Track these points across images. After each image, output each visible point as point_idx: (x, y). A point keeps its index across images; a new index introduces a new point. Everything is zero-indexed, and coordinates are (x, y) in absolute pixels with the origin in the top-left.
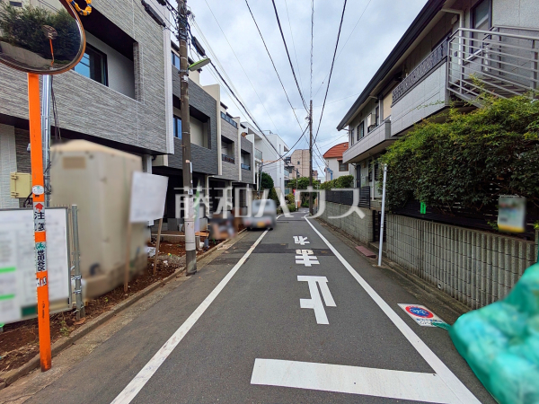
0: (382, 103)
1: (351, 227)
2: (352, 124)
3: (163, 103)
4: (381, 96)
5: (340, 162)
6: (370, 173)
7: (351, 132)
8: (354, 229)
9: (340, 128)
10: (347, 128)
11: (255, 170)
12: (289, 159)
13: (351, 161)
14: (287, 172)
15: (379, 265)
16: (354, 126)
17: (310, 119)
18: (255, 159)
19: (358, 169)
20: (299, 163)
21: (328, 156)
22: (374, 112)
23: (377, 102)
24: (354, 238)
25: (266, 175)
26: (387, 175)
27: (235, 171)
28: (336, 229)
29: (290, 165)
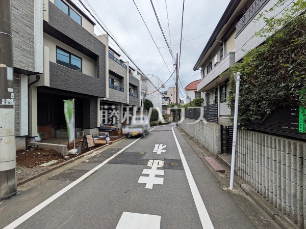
0: (225, 45)
1: (202, 138)
2: (203, 66)
3: (32, 27)
4: (225, 39)
5: (196, 92)
6: (216, 97)
7: (203, 71)
8: (204, 140)
9: (195, 69)
10: (200, 69)
11: (141, 98)
12: (166, 93)
13: (203, 90)
14: (164, 100)
15: (231, 188)
16: (205, 67)
17: (177, 65)
18: (140, 90)
19: (208, 95)
20: (172, 95)
21: (188, 89)
22: (219, 53)
23: (222, 45)
24: (204, 147)
25: (148, 101)
26: (241, 85)
27: (124, 97)
28: (191, 138)
29: (166, 96)
